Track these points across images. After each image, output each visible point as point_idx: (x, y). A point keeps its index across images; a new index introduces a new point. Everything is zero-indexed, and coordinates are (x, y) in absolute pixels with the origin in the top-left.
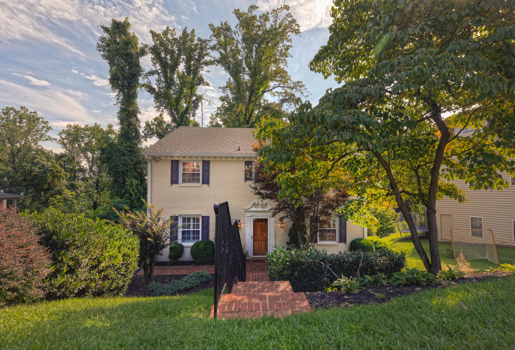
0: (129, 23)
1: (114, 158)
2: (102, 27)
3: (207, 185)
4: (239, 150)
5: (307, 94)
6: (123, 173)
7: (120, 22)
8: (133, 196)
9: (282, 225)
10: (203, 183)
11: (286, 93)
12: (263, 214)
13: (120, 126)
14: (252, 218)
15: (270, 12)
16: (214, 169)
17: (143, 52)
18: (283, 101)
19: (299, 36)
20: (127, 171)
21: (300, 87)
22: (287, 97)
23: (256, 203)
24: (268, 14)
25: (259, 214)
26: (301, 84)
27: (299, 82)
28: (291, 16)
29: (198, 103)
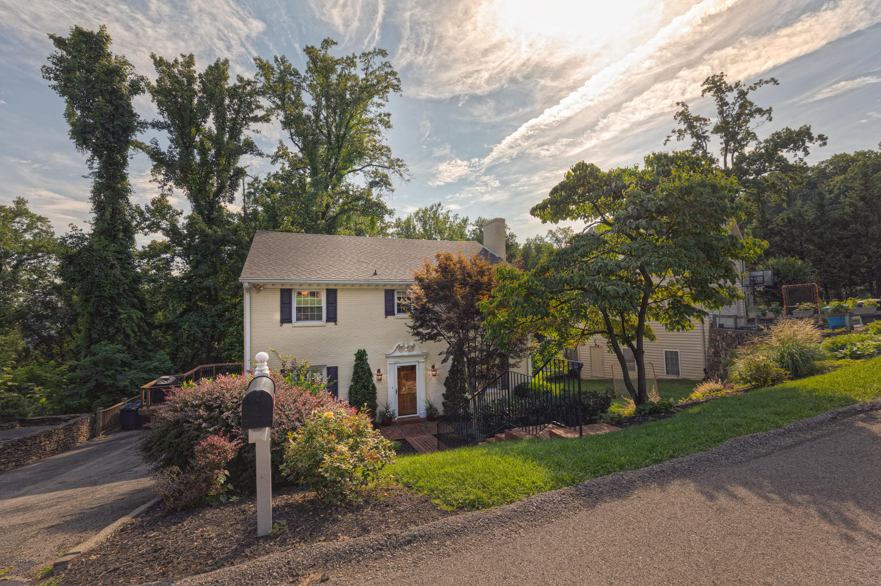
0: (108, 37)
1: (96, 273)
2: (51, 37)
3: (333, 324)
4: (375, 274)
5: (409, 178)
6: (111, 298)
7: (92, 33)
8: (132, 339)
9: (434, 373)
10: (328, 320)
11: (376, 173)
12: (411, 360)
13: (95, 215)
14: (396, 365)
15: (358, 54)
16: (342, 300)
17: (135, 88)
18: (373, 184)
19: (399, 94)
20: (119, 294)
21: (400, 166)
22: (377, 179)
23: (401, 345)
24: (356, 57)
25: (405, 360)
26: (400, 163)
27: (398, 160)
28: (390, 66)
29: (237, 179)
